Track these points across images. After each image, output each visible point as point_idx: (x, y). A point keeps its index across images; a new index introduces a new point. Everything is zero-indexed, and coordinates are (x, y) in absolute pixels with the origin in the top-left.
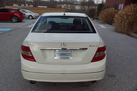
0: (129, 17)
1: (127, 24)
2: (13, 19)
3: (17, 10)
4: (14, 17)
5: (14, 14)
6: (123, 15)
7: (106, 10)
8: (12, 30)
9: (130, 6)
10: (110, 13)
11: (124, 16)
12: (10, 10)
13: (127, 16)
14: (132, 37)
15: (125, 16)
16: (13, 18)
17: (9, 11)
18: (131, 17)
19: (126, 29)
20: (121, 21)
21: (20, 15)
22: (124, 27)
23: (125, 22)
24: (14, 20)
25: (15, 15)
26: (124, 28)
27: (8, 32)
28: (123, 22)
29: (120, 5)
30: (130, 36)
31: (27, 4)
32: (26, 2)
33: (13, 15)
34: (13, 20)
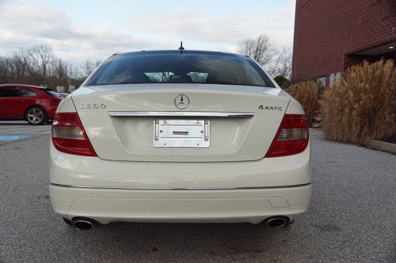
0: (362, 94)
1: (357, 116)
2: (31, 115)
3: (45, 90)
4: (34, 110)
5: (35, 101)
6: (345, 89)
7: (295, 86)
8: (25, 139)
9: (363, 65)
10: (306, 95)
11: (346, 92)
12: (24, 91)
13: (357, 91)
14: (375, 149)
15: (351, 94)
16: (32, 113)
17: (23, 94)
18: (366, 96)
19: (355, 130)
20: (340, 108)
21: (51, 105)
22: (350, 123)
23: (352, 109)
24: (34, 119)
25: (38, 103)
26: (350, 128)
27: (13, 142)
28: (347, 110)
29: (332, 75)
30: (367, 148)
31: (72, 84)
32: (68, 81)
33: (30, 105)
34: (32, 118)
